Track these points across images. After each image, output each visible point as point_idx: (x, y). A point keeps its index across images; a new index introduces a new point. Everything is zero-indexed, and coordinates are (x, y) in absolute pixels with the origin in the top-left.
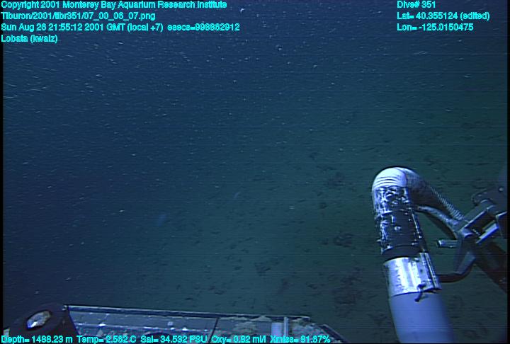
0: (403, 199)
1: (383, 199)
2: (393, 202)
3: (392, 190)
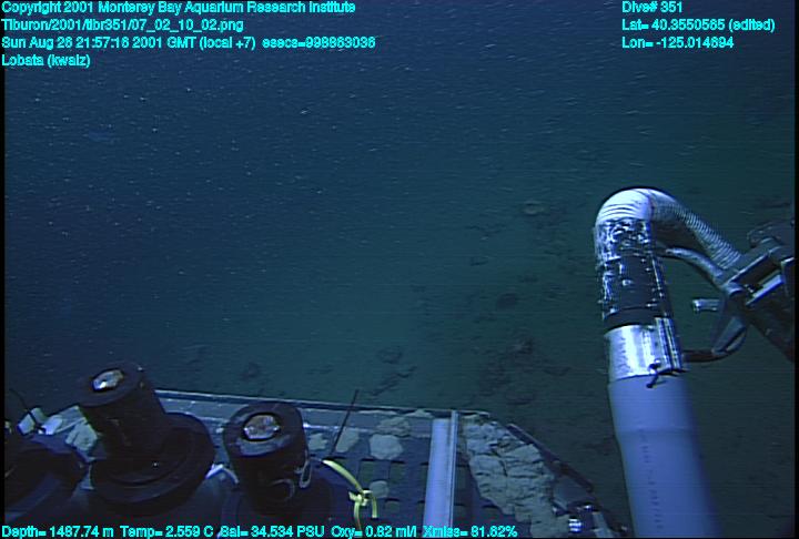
0: (640, 237)
1: (609, 239)
2: (623, 243)
3: (624, 224)
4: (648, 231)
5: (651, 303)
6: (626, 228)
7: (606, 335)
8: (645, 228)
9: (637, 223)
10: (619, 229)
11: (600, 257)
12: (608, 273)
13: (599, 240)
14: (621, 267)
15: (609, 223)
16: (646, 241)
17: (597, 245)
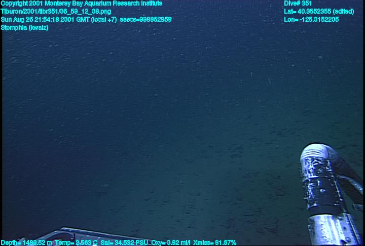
0: (327, 168)
1: (311, 167)
2: (319, 170)
3: (318, 160)
4: (331, 165)
5: (336, 203)
6: (320, 162)
7: (312, 218)
8: (329, 163)
9: (325, 161)
10: (316, 162)
11: (305, 175)
12: (311, 184)
13: (305, 167)
14: (318, 182)
15: (310, 159)
16: (330, 170)
17: (303, 169)
